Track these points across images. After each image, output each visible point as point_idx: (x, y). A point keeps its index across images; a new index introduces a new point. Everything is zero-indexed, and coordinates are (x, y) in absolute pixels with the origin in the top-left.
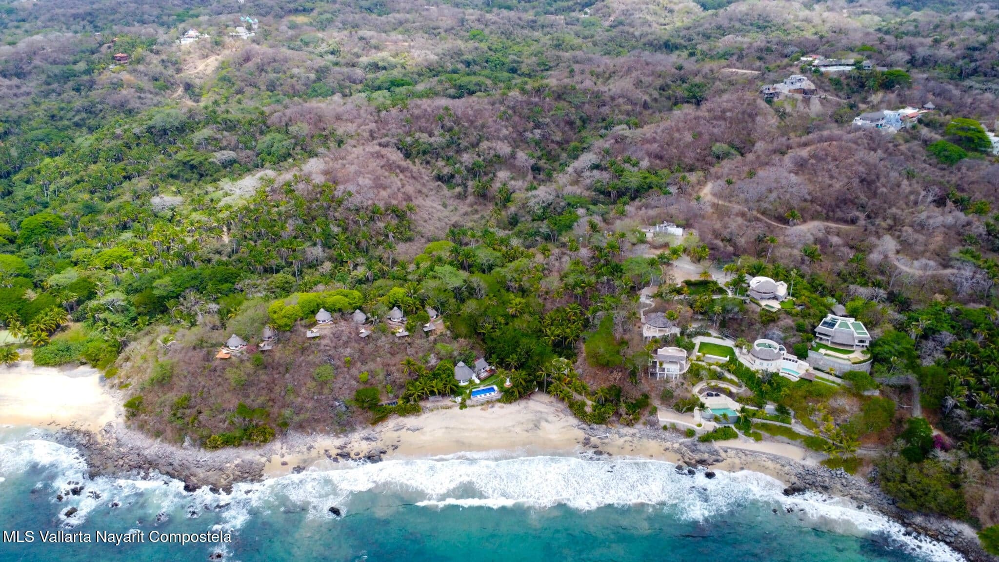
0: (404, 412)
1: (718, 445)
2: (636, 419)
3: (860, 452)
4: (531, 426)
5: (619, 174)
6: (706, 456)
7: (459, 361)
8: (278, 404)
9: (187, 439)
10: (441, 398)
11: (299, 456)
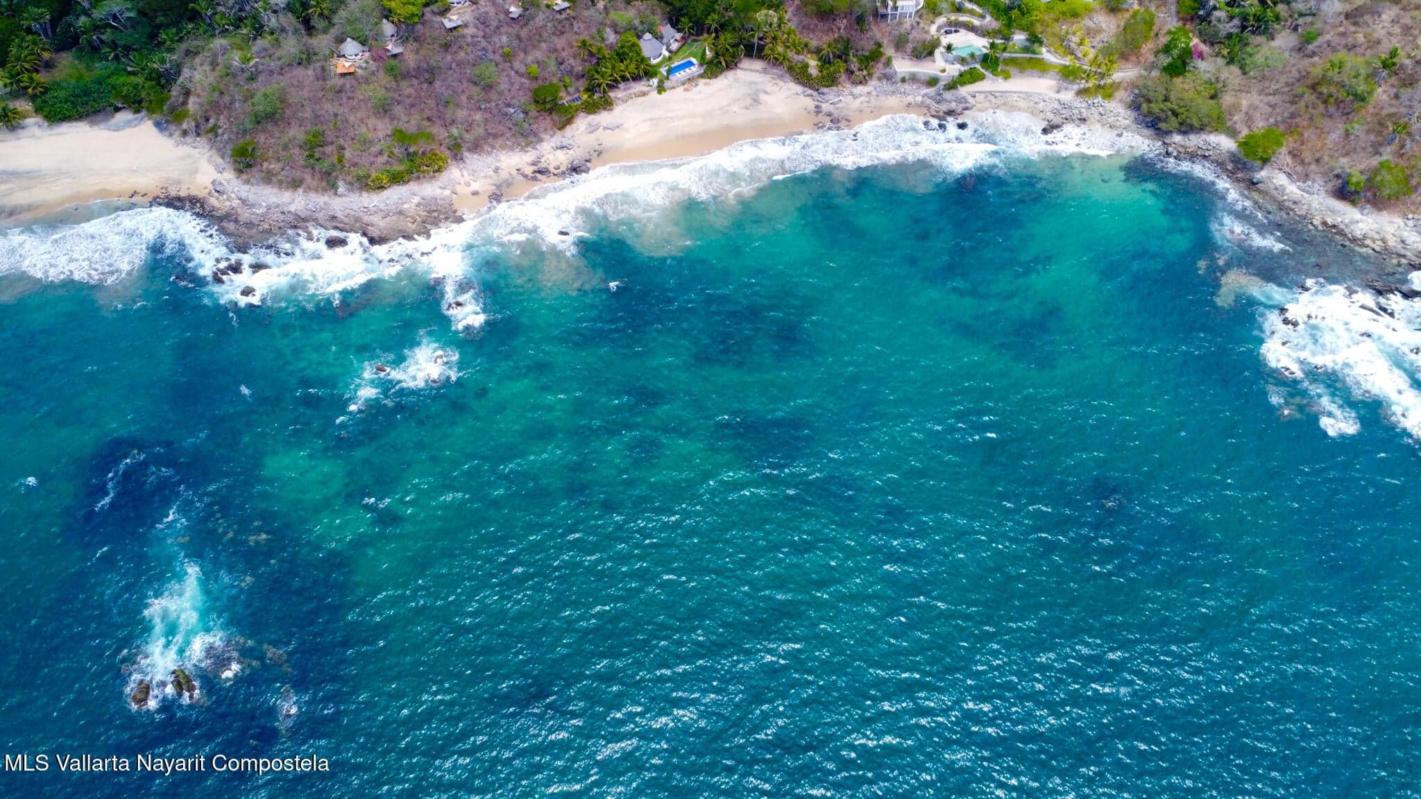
0: (591, 108)
1: (964, 91)
2: (870, 76)
3: (1116, 76)
4: (749, 101)
6: (953, 105)
7: (644, 33)
8: (439, 122)
9: (341, 183)
10: (633, 84)
11: (488, 181)
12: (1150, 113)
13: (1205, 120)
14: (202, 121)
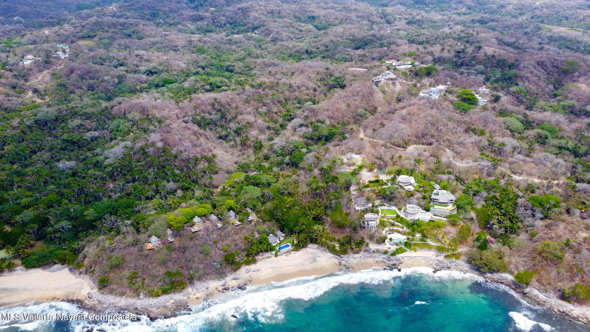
0: (248, 263)
1: (399, 256)
2: (360, 250)
3: (460, 250)
4: (312, 260)
5: (316, 129)
6: (395, 262)
7: (270, 234)
8: (185, 268)
9: (141, 294)
10: (265, 253)
11: (203, 293)
12: (476, 265)
13: (499, 268)
14: (88, 268)
